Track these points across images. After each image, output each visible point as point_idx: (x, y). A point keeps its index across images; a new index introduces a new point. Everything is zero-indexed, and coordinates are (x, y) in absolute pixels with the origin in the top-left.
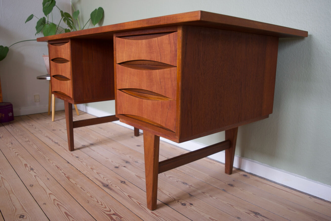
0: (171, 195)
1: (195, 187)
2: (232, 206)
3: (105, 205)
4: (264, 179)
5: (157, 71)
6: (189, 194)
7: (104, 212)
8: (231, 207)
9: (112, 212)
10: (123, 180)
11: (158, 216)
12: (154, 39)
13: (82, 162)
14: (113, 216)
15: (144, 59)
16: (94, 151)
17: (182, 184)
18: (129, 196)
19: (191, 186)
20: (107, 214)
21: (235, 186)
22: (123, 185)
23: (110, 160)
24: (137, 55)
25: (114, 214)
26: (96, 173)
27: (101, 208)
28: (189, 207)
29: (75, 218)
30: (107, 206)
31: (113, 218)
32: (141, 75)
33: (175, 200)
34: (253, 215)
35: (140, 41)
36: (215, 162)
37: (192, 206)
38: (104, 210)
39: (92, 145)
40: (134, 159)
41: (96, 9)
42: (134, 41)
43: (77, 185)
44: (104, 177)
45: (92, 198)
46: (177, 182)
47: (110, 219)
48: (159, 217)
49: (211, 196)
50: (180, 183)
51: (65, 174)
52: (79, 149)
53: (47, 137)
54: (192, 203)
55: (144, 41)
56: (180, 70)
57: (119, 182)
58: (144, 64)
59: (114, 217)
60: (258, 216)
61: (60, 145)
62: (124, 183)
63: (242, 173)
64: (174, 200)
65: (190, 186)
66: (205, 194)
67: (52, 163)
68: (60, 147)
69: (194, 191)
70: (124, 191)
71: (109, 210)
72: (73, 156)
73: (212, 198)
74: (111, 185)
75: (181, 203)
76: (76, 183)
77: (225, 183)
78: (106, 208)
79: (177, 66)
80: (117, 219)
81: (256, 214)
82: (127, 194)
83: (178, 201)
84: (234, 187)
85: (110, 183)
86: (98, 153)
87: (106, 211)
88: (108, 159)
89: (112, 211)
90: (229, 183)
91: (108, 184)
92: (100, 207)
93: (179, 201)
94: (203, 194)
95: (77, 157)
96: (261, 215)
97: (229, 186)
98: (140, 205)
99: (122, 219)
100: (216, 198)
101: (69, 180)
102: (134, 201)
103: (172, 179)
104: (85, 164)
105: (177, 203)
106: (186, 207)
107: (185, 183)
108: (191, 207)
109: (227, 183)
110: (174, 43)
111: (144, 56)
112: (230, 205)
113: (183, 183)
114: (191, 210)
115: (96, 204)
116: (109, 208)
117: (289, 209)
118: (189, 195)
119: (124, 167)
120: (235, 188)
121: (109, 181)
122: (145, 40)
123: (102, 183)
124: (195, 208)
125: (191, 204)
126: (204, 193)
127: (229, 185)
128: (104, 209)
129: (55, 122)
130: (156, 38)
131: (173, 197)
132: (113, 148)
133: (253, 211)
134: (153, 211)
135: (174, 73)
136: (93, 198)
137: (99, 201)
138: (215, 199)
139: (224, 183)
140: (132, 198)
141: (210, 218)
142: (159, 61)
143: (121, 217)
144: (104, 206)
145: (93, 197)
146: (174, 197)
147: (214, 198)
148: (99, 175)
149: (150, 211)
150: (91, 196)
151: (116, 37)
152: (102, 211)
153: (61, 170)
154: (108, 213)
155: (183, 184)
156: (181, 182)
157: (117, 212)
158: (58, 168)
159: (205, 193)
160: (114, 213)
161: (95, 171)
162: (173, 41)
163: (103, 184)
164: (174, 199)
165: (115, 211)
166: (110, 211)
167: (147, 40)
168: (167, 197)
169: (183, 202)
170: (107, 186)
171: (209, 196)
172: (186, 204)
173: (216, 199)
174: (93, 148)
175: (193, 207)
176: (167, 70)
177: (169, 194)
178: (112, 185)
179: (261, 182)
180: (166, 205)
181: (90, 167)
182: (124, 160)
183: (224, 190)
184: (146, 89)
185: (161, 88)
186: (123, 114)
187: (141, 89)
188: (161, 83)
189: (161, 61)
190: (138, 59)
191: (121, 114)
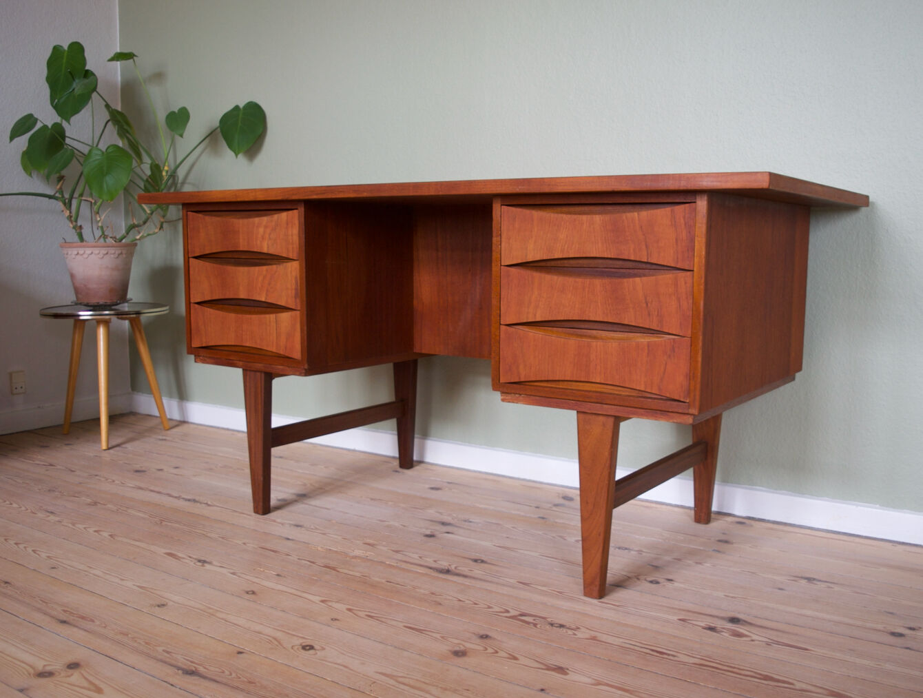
1: (652, 552)
2: (754, 573)
3: (483, 603)
4: (785, 524)
5: (637, 279)
6: (649, 565)
7: (496, 615)
8: (753, 575)
9: (515, 612)
10: (473, 557)
11: (620, 605)
12: (629, 215)
13: (323, 534)
14: (522, 618)
16: (326, 508)
17: (617, 550)
18: (520, 582)
20: (506, 617)
21: (734, 541)
22: (485, 565)
23: (396, 524)
24: (574, 246)
26: (390, 551)
27: (479, 608)
28: (667, 584)
30: (491, 604)
32: (587, 290)
33: (629, 578)
34: (804, 582)
35: (584, 217)
38: (493, 612)
39: (303, 496)
40: (454, 515)
41: (237, 107)
42: (564, 216)
43: (371, 578)
44: (420, 557)
45: (437, 595)
47: (523, 623)
48: (624, 607)
49: (699, 563)
51: (312, 562)
53: (140, 488)
54: (669, 578)
55: (598, 219)
56: (702, 278)
57: (469, 561)
58: (591, 266)
59: (527, 619)
60: (815, 582)
61: (209, 503)
62: (481, 562)
63: (730, 519)
64: (626, 577)
65: (641, 552)
66: (683, 561)
67: (244, 544)
68: (217, 508)
69: (656, 559)
70: (500, 576)
71: (502, 610)
72: (282, 524)
73: (704, 565)
74: (456, 569)
75: (646, 580)
76: (364, 575)
77: (710, 539)
78: (490, 607)
79: (695, 270)
80: (537, 621)
81: (809, 580)
82: (513, 581)
83: (639, 579)
84: (732, 544)
85: (450, 565)
86: (344, 512)
87: (496, 612)
88: (388, 523)
89: (511, 610)
90: (717, 539)
91: (446, 568)
92: (476, 607)
93: (642, 577)
95: (298, 526)
96: (820, 581)
97: (720, 543)
99: (549, 619)
100: (712, 565)
101: (337, 571)
102: (543, 589)
104: (336, 537)
105: (640, 582)
106: (664, 586)
107: (623, 547)
108: (673, 583)
109: (713, 539)
110: (685, 224)
111: (596, 248)
112: (749, 572)
113: (620, 548)
114: (678, 588)
115: (461, 604)
116: (501, 607)
117: (866, 566)
118: (651, 567)
119: (448, 533)
120: (735, 545)
121: (443, 563)
122: (600, 216)
123: (430, 568)
124: (682, 585)
125: (669, 580)
126: (678, 560)
127: (720, 541)
128: (491, 610)
129: (111, 451)
130: (636, 214)
131: (620, 574)
132: (372, 499)
133: (800, 576)
134: (600, 600)
135: (686, 283)
136: (441, 595)
137: (462, 599)
139: (708, 540)
140: (532, 586)
141: (725, 595)
142: (643, 260)
143: (543, 618)
144: (483, 606)
146: (625, 573)
147: (708, 565)
148: (404, 555)
149: (594, 601)
150: (433, 594)
151: (502, 206)
152: (489, 613)
153: (289, 555)
154: (507, 614)
155: (621, 550)
157: (526, 611)
158: (273, 551)
159: (681, 559)
160: (519, 613)
161: (382, 548)
162: (682, 221)
163: (434, 570)
165: (519, 610)
166: (507, 611)
167: (607, 217)
169: (649, 579)
170: (447, 572)
171: (694, 563)
172: (660, 581)
175: (676, 584)
178: (459, 569)
179: (783, 531)
180: (620, 588)
181: (359, 542)
182: (432, 521)
183: (717, 551)
184: (601, 320)
185: (649, 315)
186: (522, 380)
187: (587, 319)
188: (649, 305)
189: (648, 259)
190: (578, 256)
191: (512, 381)
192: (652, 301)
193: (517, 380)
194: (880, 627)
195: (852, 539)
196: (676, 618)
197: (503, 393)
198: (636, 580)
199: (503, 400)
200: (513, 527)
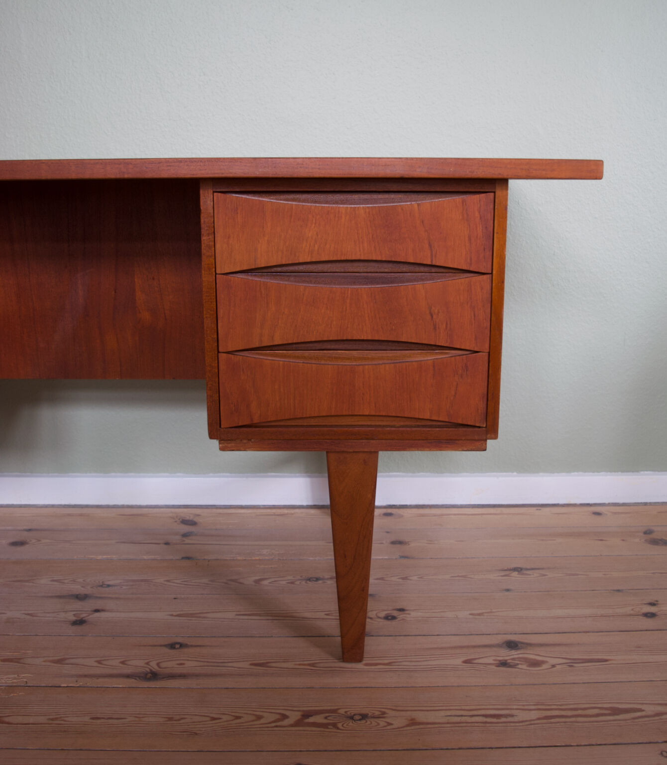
2: (464, 577)
3: (246, 714)
7: (276, 726)
8: (467, 579)
9: (294, 714)
10: (163, 641)
11: (390, 663)
14: (311, 720)
18: (255, 665)
20: (292, 726)
21: (406, 540)
22: (190, 650)
25: (306, 716)
27: (248, 724)
28: (406, 617)
30: (254, 711)
31: (319, 722)
34: (515, 574)
36: (286, 511)
37: (407, 612)
38: (270, 723)
40: (81, 581)
44: (99, 662)
45: (178, 720)
46: (292, 583)
47: (317, 727)
48: (397, 664)
49: (405, 579)
50: (304, 583)
54: (398, 608)
56: (503, 282)
57: (164, 649)
59: (318, 720)
60: (525, 572)
62: (181, 646)
70: (224, 662)
71: (276, 716)
74: (161, 668)
75: (379, 618)
78: (259, 717)
79: (494, 272)
80: (329, 718)
81: (517, 570)
82: (244, 665)
85: (147, 664)
87: (274, 722)
89: (287, 713)
91: (147, 669)
92: (242, 723)
96: (527, 569)
98: (314, 667)
99: (341, 711)
102: (290, 667)
103: (270, 583)
105: (375, 622)
106: (404, 620)
107: (311, 578)
108: (409, 614)
109: (385, 542)
110: (481, 218)
112: (459, 576)
113: (309, 580)
114: (419, 619)
115: (222, 724)
116: (271, 713)
117: (543, 540)
119: (97, 611)
120: (410, 544)
123: (127, 676)
124: (420, 613)
125: (401, 610)
126: (382, 579)
127: (394, 543)
128: (264, 721)
133: (506, 568)
134: (364, 662)
135: (482, 289)
136: (183, 718)
137: (215, 716)
138: (420, 579)
140: (275, 665)
141: (470, 614)
142: (425, 263)
144: (249, 717)
147: (415, 578)
148: (74, 664)
149: (358, 666)
150: (170, 719)
151: (214, 192)
152: (268, 727)
154: (288, 722)
155: (314, 582)
156: (300, 580)
160: (299, 713)
161: (35, 662)
162: (478, 215)
163: (136, 678)
166: (284, 716)
169: (381, 616)
172: (394, 615)
175: (413, 613)
177: (326, 615)
178: (164, 666)
182: (61, 597)
183: (406, 557)
184: (370, 338)
185: (435, 328)
186: (256, 420)
187: (349, 338)
188: (434, 317)
189: (432, 261)
190: (335, 259)
191: (240, 424)
192: (439, 312)
193: (247, 422)
194: (628, 610)
195: (499, 510)
196: (458, 661)
197: (221, 440)
199: (222, 449)
200: (168, 581)
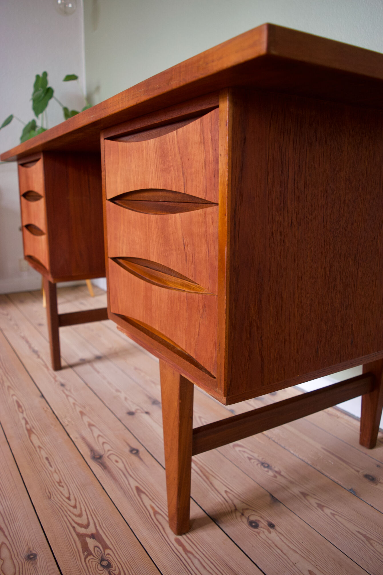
0: (230, 496)
1: (288, 477)
2: (368, 539)
3: (81, 508)
5: (177, 215)
6: (271, 495)
7: (74, 527)
8: (367, 542)
9: (91, 530)
10: (135, 445)
11: (189, 552)
13: (67, 396)
14: (89, 540)
15: (153, 188)
16: (98, 372)
17: (259, 465)
18: (137, 488)
19: (279, 473)
20: (78, 534)
21: (381, 481)
22: (134, 458)
23: (122, 395)
24: (139, 178)
25: (93, 536)
26: (87, 424)
27: (71, 514)
28: (264, 532)
29: (9, 537)
30: (86, 511)
31: (89, 545)
32: (147, 226)
33: (236, 509)
35: (144, 143)
37: (271, 530)
38: (76, 523)
39: (99, 358)
42: (134, 144)
43: (40, 451)
44: (99, 436)
45: (60, 486)
46: (250, 459)
47: (82, 548)
48: (191, 557)
49: (321, 506)
50: (256, 463)
51: (27, 423)
52: (71, 366)
53: (23, 338)
54: (273, 522)
56: (225, 215)
57: (127, 449)
59: (91, 543)
62: (135, 453)
64: (233, 508)
65: (277, 475)
66: (308, 498)
67: (13, 395)
68: (40, 360)
69: (284, 488)
70: (131, 476)
71: (85, 522)
72: (56, 381)
73: (323, 510)
74: (108, 457)
75: (248, 519)
76: (41, 446)
77: (358, 471)
78: (80, 516)
79: (219, 203)
80: (96, 548)
82: (134, 484)
83: (243, 514)
84: (377, 485)
85: (109, 450)
86: (104, 378)
87: (78, 524)
88: (119, 394)
89: (92, 525)
90: (365, 473)
91: (103, 453)
92: (70, 511)
93: (245, 514)
94: (302, 497)
95: (63, 385)
97: (366, 480)
98: (155, 515)
99: (108, 551)
100: (331, 513)
101: (30, 436)
102: (146, 504)
103: (240, 451)
104: (71, 400)
105: (239, 519)
106: (259, 533)
107: (266, 463)
108: (270, 532)
109: (361, 471)
110: (212, 139)
111: (152, 180)
112: (365, 536)
113: (263, 464)
114: (270, 542)
115: (64, 503)
116: (88, 518)
118: (269, 498)
121: (107, 447)
123: (92, 450)
124: (278, 538)
125: (271, 526)
126: (305, 495)
127: (367, 476)
128: (77, 520)
130: (175, 132)
131: (232, 501)
132: (136, 369)
136: (63, 487)
137: (72, 497)
138: (330, 515)
139: (356, 473)
140: (143, 496)
142: (181, 192)
143: (106, 547)
144: (77, 511)
145: (63, 484)
146: (236, 502)
147: (328, 511)
148: (91, 430)
149: (172, 536)
150: (59, 483)
151: (105, 139)
152: (71, 524)
153: (22, 412)
154: (82, 531)
155: (262, 467)
156: (258, 460)
157: (101, 532)
158: (19, 406)
159: (307, 495)
160: (94, 531)
161: (86, 419)
162: (210, 136)
163: (93, 454)
164: (235, 506)
165: (98, 528)
166: (87, 526)
167: (157, 139)
168: (220, 500)
169: (252, 518)
170: (98, 458)
171: (316, 505)
172: (261, 525)
173: (333, 515)
174: (99, 365)
176: (198, 213)
177: (226, 492)
178: (111, 457)
180: (213, 523)
181: (78, 409)
182: (150, 398)
183: (353, 492)
185: (186, 260)
186: (120, 313)
188: (186, 247)
189: (184, 189)
191: (116, 313)
192: (188, 244)
198: (239, 514)
